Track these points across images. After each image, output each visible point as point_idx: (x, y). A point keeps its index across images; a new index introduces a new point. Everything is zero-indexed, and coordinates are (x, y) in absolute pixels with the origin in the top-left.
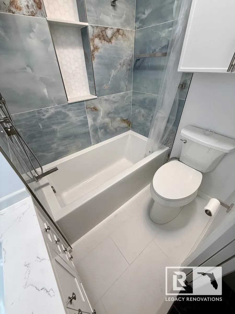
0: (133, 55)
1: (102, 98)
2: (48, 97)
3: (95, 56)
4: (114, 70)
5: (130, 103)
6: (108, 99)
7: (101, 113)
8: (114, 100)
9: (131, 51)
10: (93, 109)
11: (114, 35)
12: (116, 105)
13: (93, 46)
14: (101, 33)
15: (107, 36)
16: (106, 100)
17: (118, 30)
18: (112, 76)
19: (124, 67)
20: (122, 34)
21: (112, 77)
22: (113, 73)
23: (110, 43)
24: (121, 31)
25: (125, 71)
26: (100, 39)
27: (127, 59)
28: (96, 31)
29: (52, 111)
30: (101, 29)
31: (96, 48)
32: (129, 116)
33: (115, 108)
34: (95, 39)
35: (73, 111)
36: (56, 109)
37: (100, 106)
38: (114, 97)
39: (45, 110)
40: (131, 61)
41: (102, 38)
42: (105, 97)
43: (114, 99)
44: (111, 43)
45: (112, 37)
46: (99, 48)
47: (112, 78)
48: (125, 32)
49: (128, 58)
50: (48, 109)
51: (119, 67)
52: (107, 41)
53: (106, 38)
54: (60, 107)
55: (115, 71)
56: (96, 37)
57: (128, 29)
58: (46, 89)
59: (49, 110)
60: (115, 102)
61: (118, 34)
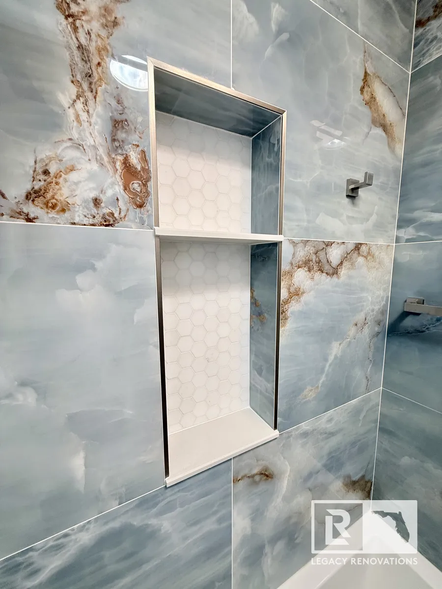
0: (388, 297)
1: (293, 433)
2: (80, 486)
3: (288, 313)
4: (339, 342)
5: (373, 425)
6: (312, 429)
7: (284, 484)
8: (330, 427)
9: (384, 290)
10: (257, 478)
11: (346, 257)
12: (334, 441)
13: (289, 289)
14: (314, 257)
15: (328, 262)
16: (305, 434)
17: (358, 247)
18: (331, 358)
19: (366, 331)
20: (365, 254)
21: (330, 362)
22: (336, 349)
23: (335, 275)
24: (364, 249)
25: (368, 340)
26: (309, 271)
27: (373, 310)
28: (302, 253)
29: (86, 538)
30: (314, 247)
31: (296, 293)
32: (370, 466)
33: (330, 453)
34: (295, 272)
35: (179, 510)
36: (106, 523)
37: (284, 458)
38: (330, 420)
39: (51, 543)
40: (383, 312)
41: (316, 268)
42: (305, 426)
43: (328, 426)
44: (338, 277)
45: (341, 263)
46: (303, 293)
47: (330, 365)
48: (374, 250)
49: (377, 308)
50: (66, 535)
51: (352, 331)
52: (327, 273)
53: (327, 267)
54: (127, 512)
55: (340, 344)
56: (299, 267)
57: (381, 242)
58: (82, 454)
59: (73, 537)
60: (332, 434)
61: (355, 255)
